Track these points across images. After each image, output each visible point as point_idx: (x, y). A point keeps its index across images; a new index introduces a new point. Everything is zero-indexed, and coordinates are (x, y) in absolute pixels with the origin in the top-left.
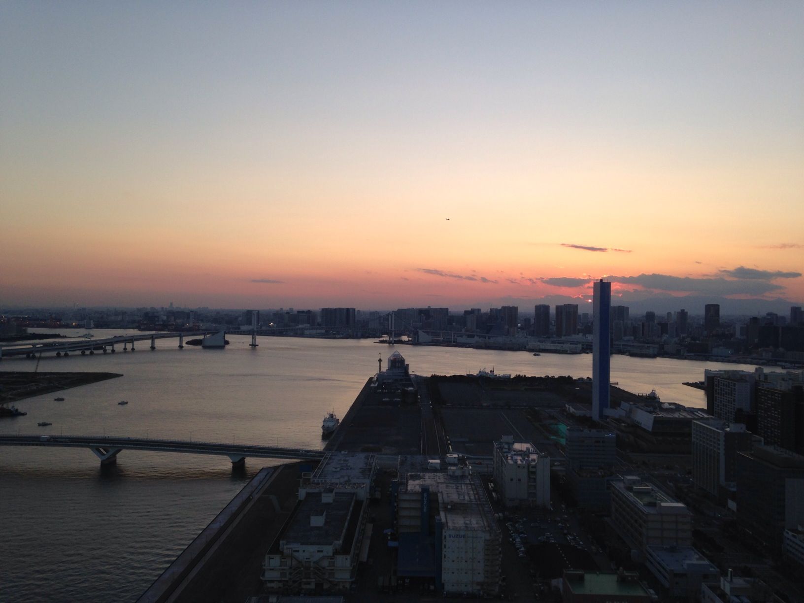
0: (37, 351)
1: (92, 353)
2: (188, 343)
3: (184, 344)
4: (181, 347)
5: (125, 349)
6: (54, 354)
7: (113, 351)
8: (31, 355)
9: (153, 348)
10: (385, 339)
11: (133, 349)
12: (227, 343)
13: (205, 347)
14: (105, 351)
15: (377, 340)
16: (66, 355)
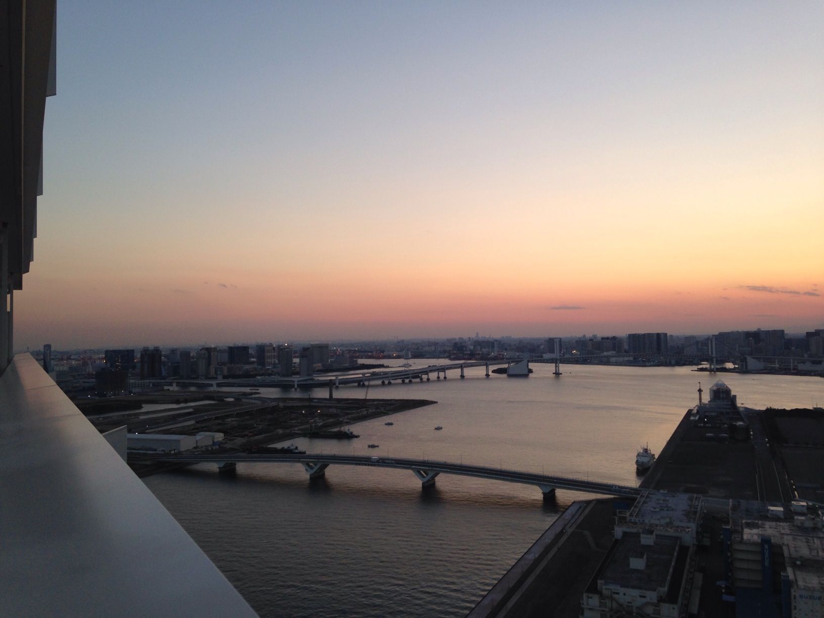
0: (366, 380)
1: (410, 382)
2: (494, 371)
3: (490, 373)
4: (487, 375)
5: (438, 377)
6: (379, 382)
7: (428, 379)
8: (362, 383)
9: (462, 376)
10: (704, 366)
11: (445, 378)
12: (530, 371)
13: (510, 376)
14: (421, 379)
15: (695, 368)
16: (390, 383)
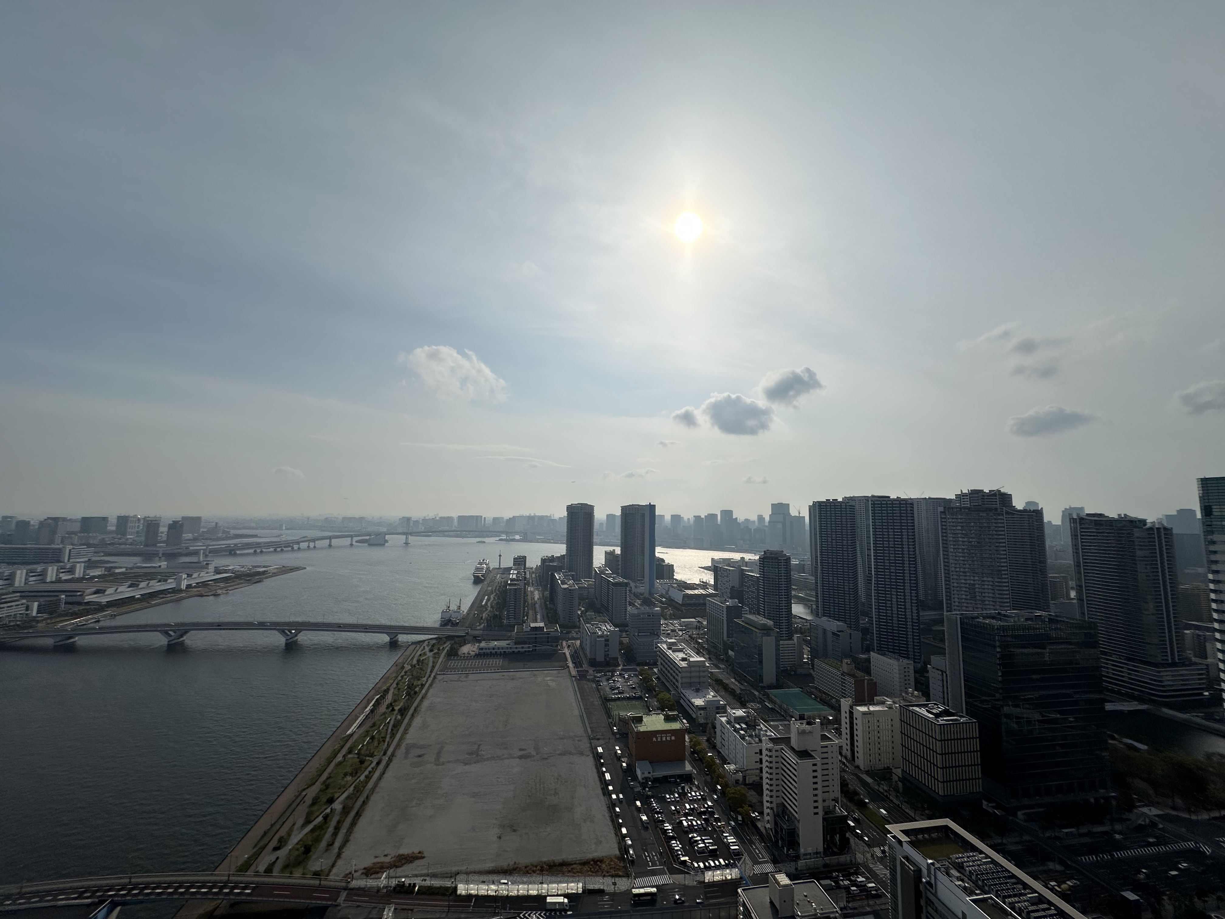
0: (239, 549)
1: (282, 550)
2: (357, 542)
3: (354, 543)
4: (352, 545)
5: (309, 547)
6: (252, 551)
7: (299, 548)
8: (233, 552)
9: (330, 546)
10: (503, 538)
11: (315, 547)
12: (386, 541)
13: (369, 545)
14: (293, 548)
15: (498, 538)
16: (262, 552)
